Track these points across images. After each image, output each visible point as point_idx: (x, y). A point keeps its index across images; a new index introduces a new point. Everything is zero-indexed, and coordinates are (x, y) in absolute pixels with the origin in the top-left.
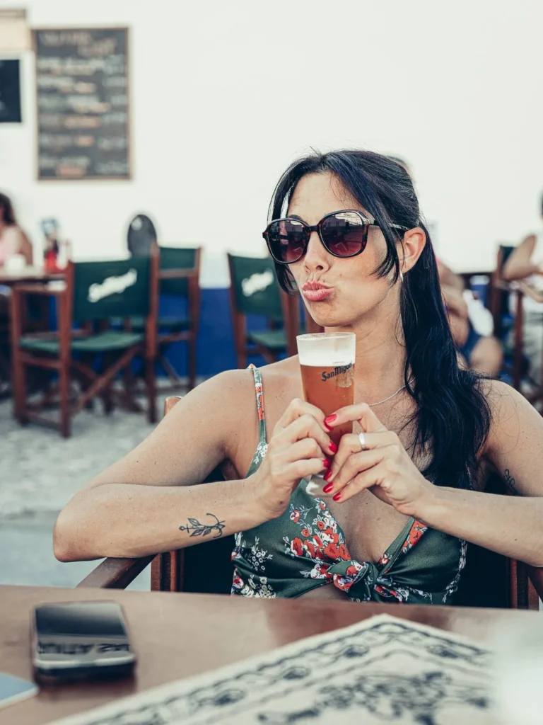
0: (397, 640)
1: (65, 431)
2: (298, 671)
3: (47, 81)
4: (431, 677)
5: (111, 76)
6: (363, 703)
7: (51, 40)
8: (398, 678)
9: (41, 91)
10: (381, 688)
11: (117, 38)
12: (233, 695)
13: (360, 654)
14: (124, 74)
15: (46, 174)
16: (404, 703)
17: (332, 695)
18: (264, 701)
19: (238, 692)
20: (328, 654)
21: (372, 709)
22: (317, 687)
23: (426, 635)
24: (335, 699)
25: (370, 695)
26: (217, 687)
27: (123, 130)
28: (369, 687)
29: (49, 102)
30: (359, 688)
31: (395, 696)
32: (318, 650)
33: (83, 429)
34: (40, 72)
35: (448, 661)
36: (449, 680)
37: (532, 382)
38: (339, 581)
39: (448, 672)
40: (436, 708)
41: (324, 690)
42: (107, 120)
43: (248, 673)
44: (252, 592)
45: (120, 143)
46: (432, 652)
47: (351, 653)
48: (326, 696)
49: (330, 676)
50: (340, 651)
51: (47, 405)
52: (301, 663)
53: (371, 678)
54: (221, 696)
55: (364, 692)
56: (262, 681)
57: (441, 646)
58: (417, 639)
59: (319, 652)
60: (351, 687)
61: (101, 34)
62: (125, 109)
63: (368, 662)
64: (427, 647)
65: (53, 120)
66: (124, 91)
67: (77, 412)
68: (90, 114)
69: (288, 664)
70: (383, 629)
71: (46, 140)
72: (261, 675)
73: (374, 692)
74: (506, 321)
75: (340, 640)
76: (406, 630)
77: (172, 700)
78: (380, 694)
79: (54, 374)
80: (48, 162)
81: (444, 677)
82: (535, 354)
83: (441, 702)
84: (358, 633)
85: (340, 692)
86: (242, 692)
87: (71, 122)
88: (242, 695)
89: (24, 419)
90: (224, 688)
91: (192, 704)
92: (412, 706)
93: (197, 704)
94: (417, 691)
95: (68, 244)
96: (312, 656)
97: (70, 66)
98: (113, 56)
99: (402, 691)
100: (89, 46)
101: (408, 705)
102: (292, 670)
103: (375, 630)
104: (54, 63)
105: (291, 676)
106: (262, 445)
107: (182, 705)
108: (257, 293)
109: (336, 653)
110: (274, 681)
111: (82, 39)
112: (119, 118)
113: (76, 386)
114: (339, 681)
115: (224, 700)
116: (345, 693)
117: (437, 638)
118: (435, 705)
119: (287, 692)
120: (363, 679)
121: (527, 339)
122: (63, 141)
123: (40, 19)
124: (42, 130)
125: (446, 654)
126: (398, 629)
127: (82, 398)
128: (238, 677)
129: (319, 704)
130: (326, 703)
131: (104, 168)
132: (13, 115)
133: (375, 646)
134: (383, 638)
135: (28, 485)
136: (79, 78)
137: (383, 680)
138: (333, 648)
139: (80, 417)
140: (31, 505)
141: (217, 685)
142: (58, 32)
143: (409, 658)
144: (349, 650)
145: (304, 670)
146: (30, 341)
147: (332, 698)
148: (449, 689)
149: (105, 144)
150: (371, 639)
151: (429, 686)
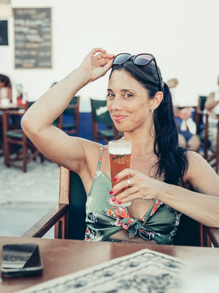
0: (151, 260)
1: (25, 169)
2: (110, 273)
3: (19, 29)
4: (164, 276)
5: (44, 27)
6: (136, 287)
7: (20, 12)
8: (151, 276)
9: (16, 33)
10: (143, 280)
11: (47, 12)
12: (82, 283)
13: (136, 266)
14: (50, 26)
15: (18, 66)
16: (153, 287)
17: (123, 283)
18: (95, 286)
19: (84, 282)
20: (122, 266)
21: (139, 290)
22: (117, 280)
23: (163, 258)
24: (124, 285)
25: (139, 284)
26: (76, 280)
27: (49, 49)
28: (138, 280)
29: (19, 37)
30: (134, 280)
31: (149, 284)
32: (118, 264)
33: (32, 168)
34: (16, 25)
35: (171, 269)
36: (172, 277)
37: (212, 151)
38: (125, 226)
39: (172, 274)
40: (165, 289)
41: (120, 281)
42: (43, 44)
43: (89, 274)
44: (94, 236)
45: (48, 54)
46: (165, 265)
47: (132, 266)
48: (120, 284)
49: (123, 275)
50: (127, 265)
51: (18, 159)
52: (111, 270)
53: (140, 276)
54: (77, 284)
55: (136, 282)
56: (95, 277)
57: (169, 262)
58: (159, 260)
59: (118, 265)
60: (131, 280)
61: (40, 10)
62: (49, 40)
63: (139, 270)
64: (163, 263)
65: (21, 45)
66: (50, 33)
67: (30, 162)
68: (36, 42)
69: (106, 270)
70: (146, 255)
71: (18, 53)
72: (94, 275)
73: (140, 282)
74: (202, 126)
75: (127, 260)
76: (155, 256)
77: (57, 285)
78: (143, 283)
79: (20, 147)
80: (19, 62)
81: (169, 276)
82: (213, 140)
83: (168, 287)
84: (135, 257)
85: (126, 282)
86: (86, 282)
87: (28, 45)
88: (86, 284)
89: (8, 164)
90: (79, 280)
91: (65, 287)
92: (156, 288)
93: (67, 287)
94: (159, 282)
95: (26, 94)
96: (116, 266)
97: (28, 23)
98: (45, 19)
99: (152, 282)
100: (36, 15)
101: (154, 288)
102: (107, 273)
103: (142, 255)
104: (21, 22)
105: (107, 275)
106: (98, 171)
107: (61, 288)
108: (102, 114)
109: (126, 266)
110: (100, 277)
111: (33, 12)
112: (48, 44)
113: (29, 152)
114: (127, 278)
115: (78, 286)
116: (129, 283)
117: (168, 259)
118: (165, 288)
119: (105, 282)
120: (136, 276)
121: (210, 134)
122: (25, 53)
124: (16, 49)
125: (171, 266)
126: (152, 255)
127: (32, 156)
128: (85, 276)
129: (117, 288)
130: (120, 287)
131: (41, 64)
132: (5, 42)
133: (142, 262)
134: (146, 259)
135: (9, 191)
136: (31, 28)
137: (144, 277)
138: (124, 263)
139: (31, 164)
140: (10, 199)
141: (76, 279)
142: (23, 9)
143: (156, 268)
144: (131, 264)
145: (112, 272)
146: (11, 133)
147: (123, 285)
148: (171, 281)
149: (42, 54)
150: (140, 259)
151: (163, 280)
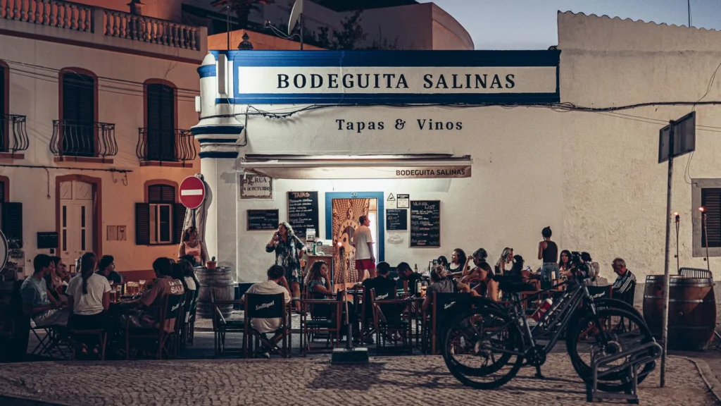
3: (414, 217)
5: (434, 215)
7: (416, 204)
9: (413, 219)
11: (436, 204)
14: (438, 215)
15: (413, 245)
27: (438, 231)
29: (415, 223)
34: (412, 214)
42: (433, 228)
45: (437, 236)
61: (430, 203)
65: (416, 228)
66: (438, 220)
68: (427, 227)
71: (414, 234)
80: (414, 242)
87: (422, 229)
97: (421, 212)
98: (435, 210)
100: (428, 206)
104: (417, 211)
111: (425, 204)
112: (436, 228)
122: (419, 235)
123: (412, 198)
124: (412, 231)
131: (432, 243)
132: (405, 228)
136: (424, 216)
142: (418, 202)
149: (432, 236)
